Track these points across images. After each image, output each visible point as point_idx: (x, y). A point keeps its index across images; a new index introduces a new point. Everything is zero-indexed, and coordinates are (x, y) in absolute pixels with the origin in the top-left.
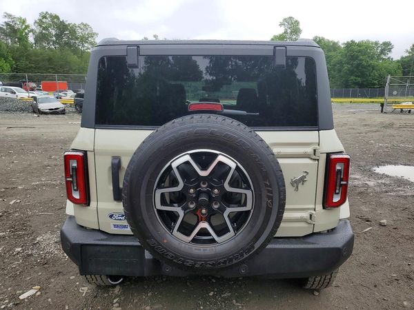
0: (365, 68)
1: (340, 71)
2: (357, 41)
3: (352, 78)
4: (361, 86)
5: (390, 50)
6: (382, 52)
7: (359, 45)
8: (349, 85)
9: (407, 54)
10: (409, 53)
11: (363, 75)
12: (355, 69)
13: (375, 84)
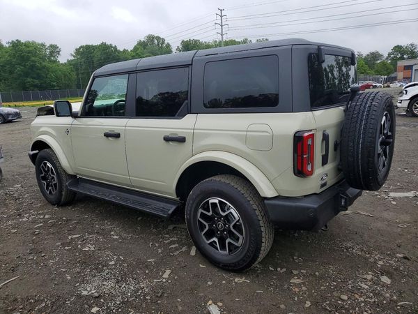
0: (40, 70)
1: (11, 72)
2: (23, 41)
3: (29, 80)
4: (41, 88)
5: (58, 53)
6: (52, 54)
7: (27, 45)
8: (28, 88)
9: (72, 58)
10: (74, 56)
11: (39, 77)
12: (30, 71)
13: (53, 86)
